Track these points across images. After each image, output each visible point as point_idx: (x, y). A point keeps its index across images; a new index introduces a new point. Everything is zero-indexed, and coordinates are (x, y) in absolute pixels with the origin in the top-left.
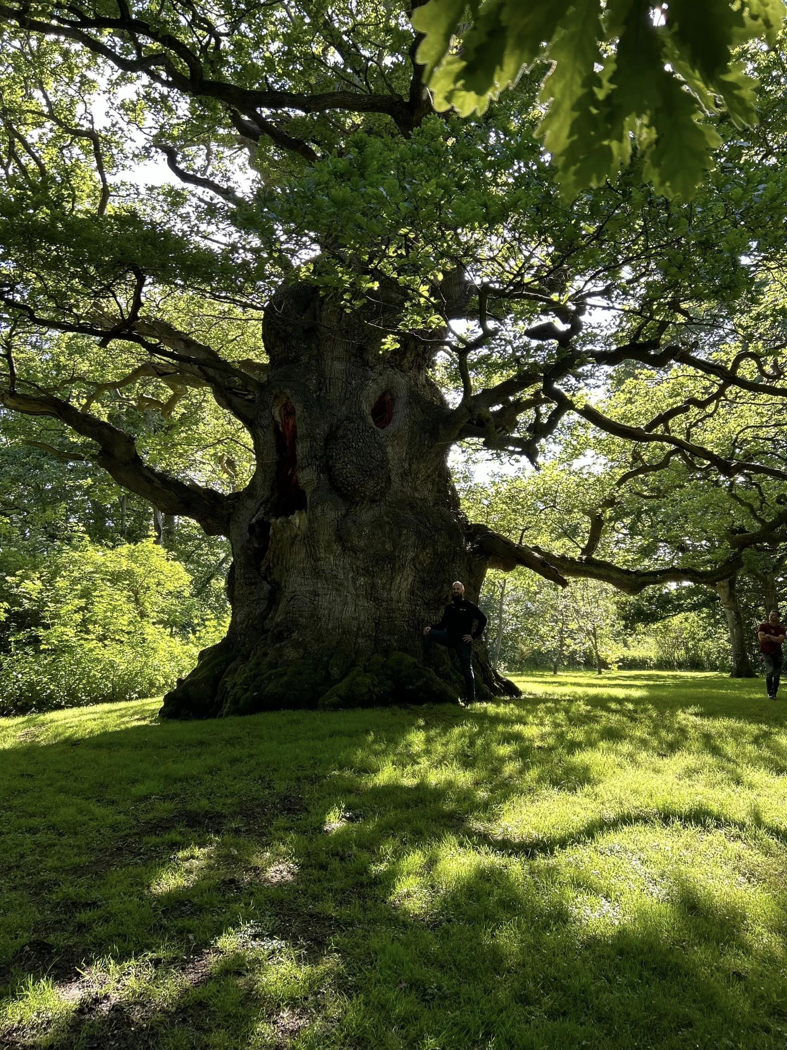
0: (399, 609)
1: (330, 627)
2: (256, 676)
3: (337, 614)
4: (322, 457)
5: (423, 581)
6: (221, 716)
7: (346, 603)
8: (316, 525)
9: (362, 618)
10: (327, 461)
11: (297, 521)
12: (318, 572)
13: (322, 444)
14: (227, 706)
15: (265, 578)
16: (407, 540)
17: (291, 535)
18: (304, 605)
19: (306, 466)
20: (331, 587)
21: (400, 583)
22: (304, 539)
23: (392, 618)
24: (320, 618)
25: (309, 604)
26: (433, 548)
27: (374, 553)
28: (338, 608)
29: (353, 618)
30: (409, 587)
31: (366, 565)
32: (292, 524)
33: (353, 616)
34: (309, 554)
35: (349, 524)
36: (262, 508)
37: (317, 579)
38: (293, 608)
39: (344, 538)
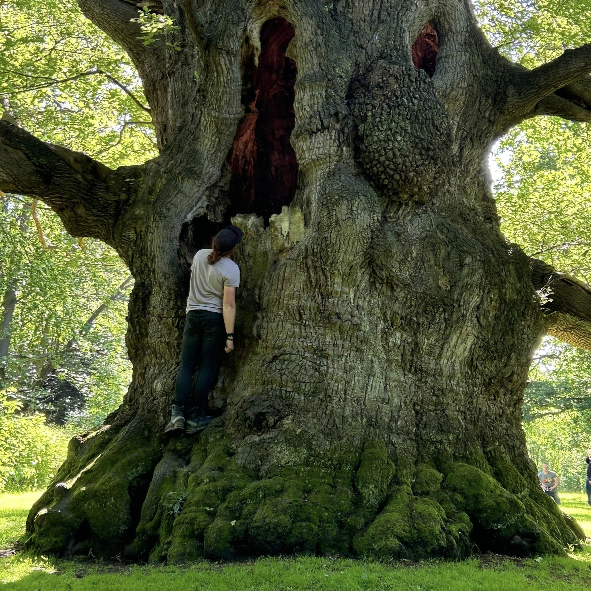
0: (452, 390)
1: (348, 412)
2: (226, 491)
3: (358, 392)
4: (345, 117)
5: (486, 348)
7: (371, 374)
8: (334, 236)
9: (396, 400)
10: (356, 127)
11: (285, 226)
12: (329, 317)
13: (343, 94)
16: (472, 274)
17: (272, 249)
18: (303, 371)
19: (318, 130)
20: (348, 344)
21: (455, 346)
22: (306, 257)
23: (442, 404)
24: (330, 396)
25: (312, 371)
26: (500, 291)
27: (424, 292)
28: (358, 381)
29: (383, 400)
30: (466, 354)
31: (408, 311)
32: (276, 229)
33: (382, 396)
34: (314, 284)
35: (391, 237)
36: (204, 198)
37: (325, 328)
38: (281, 375)
39: (379, 262)
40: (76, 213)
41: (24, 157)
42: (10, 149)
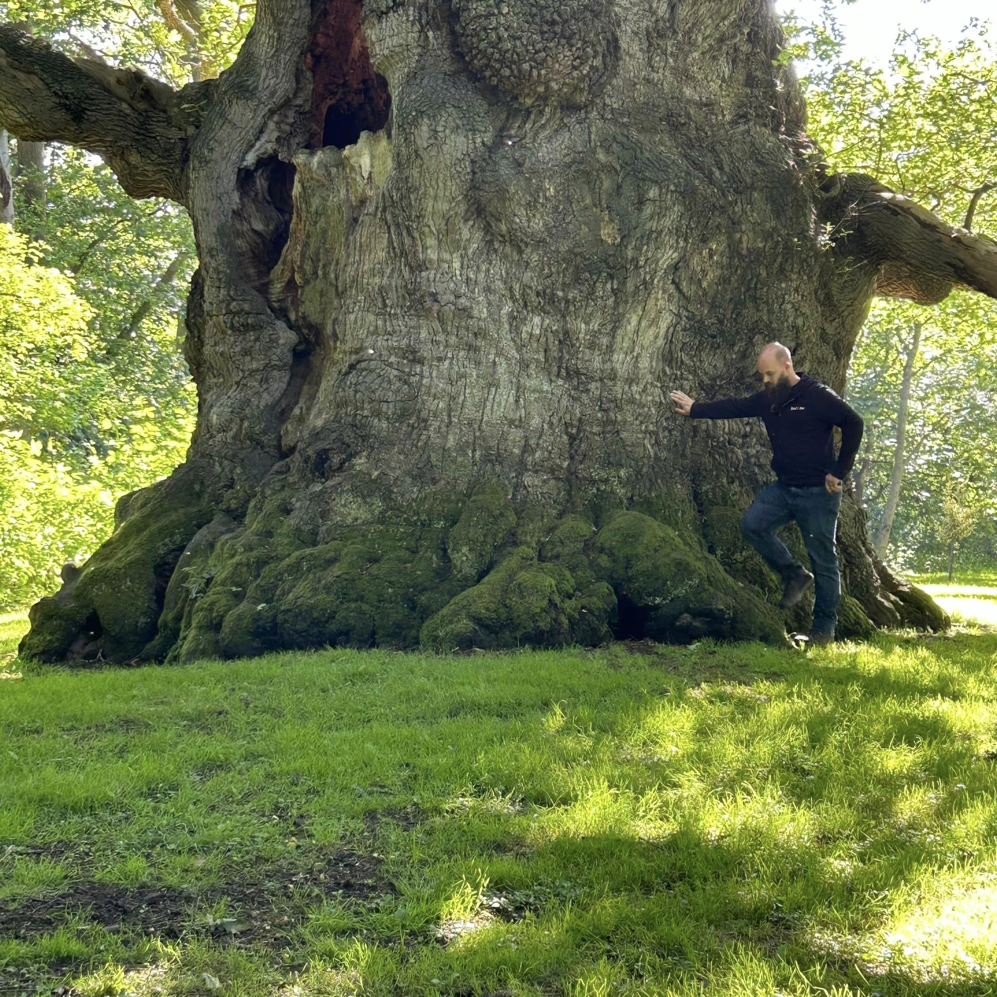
0: (632, 401)
1: (451, 442)
2: (261, 563)
3: (470, 412)
5: (698, 330)
6: (176, 659)
7: (493, 384)
8: (415, 173)
9: (535, 422)
11: (365, 162)
12: (421, 302)
14: (189, 638)
15: (282, 313)
16: (660, 215)
17: (348, 199)
18: (385, 385)
19: (389, 9)
20: (453, 340)
21: (637, 332)
22: (384, 210)
23: (614, 423)
24: (425, 421)
25: (398, 384)
26: (730, 237)
27: (570, 251)
28: (471, 394)
29: (511, 422)
30: (661, 342)
31: (548, 282)
32: (352, 169)
33: (511, 416)
34: (398, 251)
35: (505, 170)
36: (271, 125)
37: (419, 317)
38: (356, 391)
39: (491, 208)
40: (128, 163)
41: (40, 84)
42: (20, 75)
